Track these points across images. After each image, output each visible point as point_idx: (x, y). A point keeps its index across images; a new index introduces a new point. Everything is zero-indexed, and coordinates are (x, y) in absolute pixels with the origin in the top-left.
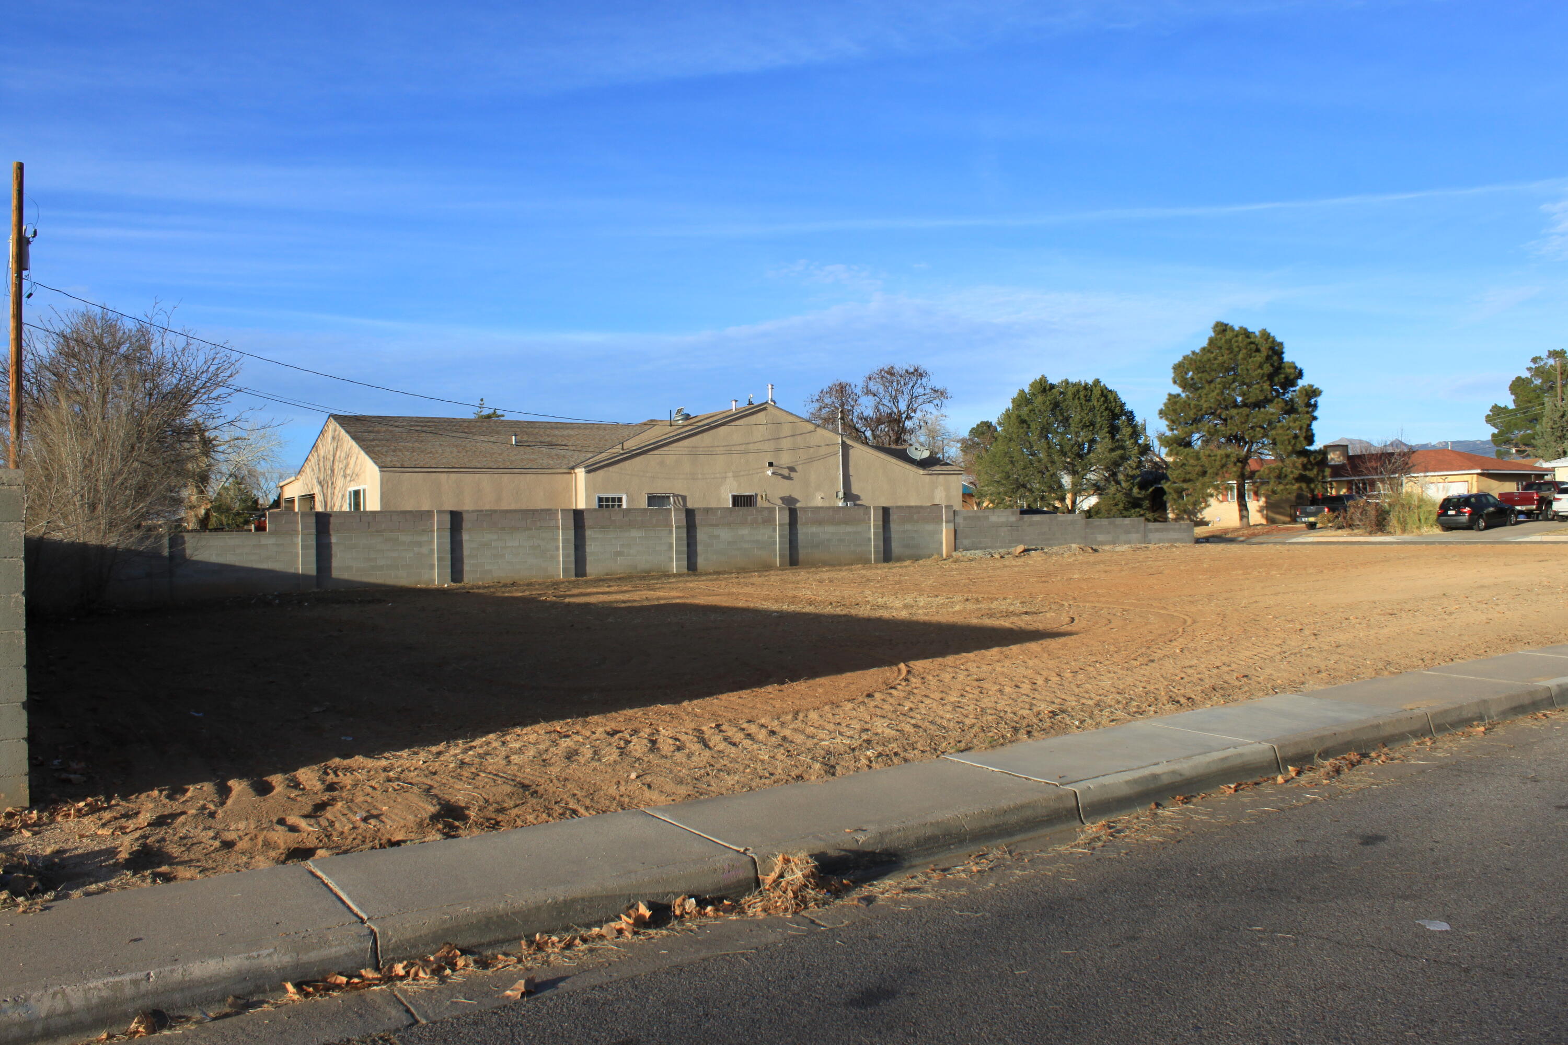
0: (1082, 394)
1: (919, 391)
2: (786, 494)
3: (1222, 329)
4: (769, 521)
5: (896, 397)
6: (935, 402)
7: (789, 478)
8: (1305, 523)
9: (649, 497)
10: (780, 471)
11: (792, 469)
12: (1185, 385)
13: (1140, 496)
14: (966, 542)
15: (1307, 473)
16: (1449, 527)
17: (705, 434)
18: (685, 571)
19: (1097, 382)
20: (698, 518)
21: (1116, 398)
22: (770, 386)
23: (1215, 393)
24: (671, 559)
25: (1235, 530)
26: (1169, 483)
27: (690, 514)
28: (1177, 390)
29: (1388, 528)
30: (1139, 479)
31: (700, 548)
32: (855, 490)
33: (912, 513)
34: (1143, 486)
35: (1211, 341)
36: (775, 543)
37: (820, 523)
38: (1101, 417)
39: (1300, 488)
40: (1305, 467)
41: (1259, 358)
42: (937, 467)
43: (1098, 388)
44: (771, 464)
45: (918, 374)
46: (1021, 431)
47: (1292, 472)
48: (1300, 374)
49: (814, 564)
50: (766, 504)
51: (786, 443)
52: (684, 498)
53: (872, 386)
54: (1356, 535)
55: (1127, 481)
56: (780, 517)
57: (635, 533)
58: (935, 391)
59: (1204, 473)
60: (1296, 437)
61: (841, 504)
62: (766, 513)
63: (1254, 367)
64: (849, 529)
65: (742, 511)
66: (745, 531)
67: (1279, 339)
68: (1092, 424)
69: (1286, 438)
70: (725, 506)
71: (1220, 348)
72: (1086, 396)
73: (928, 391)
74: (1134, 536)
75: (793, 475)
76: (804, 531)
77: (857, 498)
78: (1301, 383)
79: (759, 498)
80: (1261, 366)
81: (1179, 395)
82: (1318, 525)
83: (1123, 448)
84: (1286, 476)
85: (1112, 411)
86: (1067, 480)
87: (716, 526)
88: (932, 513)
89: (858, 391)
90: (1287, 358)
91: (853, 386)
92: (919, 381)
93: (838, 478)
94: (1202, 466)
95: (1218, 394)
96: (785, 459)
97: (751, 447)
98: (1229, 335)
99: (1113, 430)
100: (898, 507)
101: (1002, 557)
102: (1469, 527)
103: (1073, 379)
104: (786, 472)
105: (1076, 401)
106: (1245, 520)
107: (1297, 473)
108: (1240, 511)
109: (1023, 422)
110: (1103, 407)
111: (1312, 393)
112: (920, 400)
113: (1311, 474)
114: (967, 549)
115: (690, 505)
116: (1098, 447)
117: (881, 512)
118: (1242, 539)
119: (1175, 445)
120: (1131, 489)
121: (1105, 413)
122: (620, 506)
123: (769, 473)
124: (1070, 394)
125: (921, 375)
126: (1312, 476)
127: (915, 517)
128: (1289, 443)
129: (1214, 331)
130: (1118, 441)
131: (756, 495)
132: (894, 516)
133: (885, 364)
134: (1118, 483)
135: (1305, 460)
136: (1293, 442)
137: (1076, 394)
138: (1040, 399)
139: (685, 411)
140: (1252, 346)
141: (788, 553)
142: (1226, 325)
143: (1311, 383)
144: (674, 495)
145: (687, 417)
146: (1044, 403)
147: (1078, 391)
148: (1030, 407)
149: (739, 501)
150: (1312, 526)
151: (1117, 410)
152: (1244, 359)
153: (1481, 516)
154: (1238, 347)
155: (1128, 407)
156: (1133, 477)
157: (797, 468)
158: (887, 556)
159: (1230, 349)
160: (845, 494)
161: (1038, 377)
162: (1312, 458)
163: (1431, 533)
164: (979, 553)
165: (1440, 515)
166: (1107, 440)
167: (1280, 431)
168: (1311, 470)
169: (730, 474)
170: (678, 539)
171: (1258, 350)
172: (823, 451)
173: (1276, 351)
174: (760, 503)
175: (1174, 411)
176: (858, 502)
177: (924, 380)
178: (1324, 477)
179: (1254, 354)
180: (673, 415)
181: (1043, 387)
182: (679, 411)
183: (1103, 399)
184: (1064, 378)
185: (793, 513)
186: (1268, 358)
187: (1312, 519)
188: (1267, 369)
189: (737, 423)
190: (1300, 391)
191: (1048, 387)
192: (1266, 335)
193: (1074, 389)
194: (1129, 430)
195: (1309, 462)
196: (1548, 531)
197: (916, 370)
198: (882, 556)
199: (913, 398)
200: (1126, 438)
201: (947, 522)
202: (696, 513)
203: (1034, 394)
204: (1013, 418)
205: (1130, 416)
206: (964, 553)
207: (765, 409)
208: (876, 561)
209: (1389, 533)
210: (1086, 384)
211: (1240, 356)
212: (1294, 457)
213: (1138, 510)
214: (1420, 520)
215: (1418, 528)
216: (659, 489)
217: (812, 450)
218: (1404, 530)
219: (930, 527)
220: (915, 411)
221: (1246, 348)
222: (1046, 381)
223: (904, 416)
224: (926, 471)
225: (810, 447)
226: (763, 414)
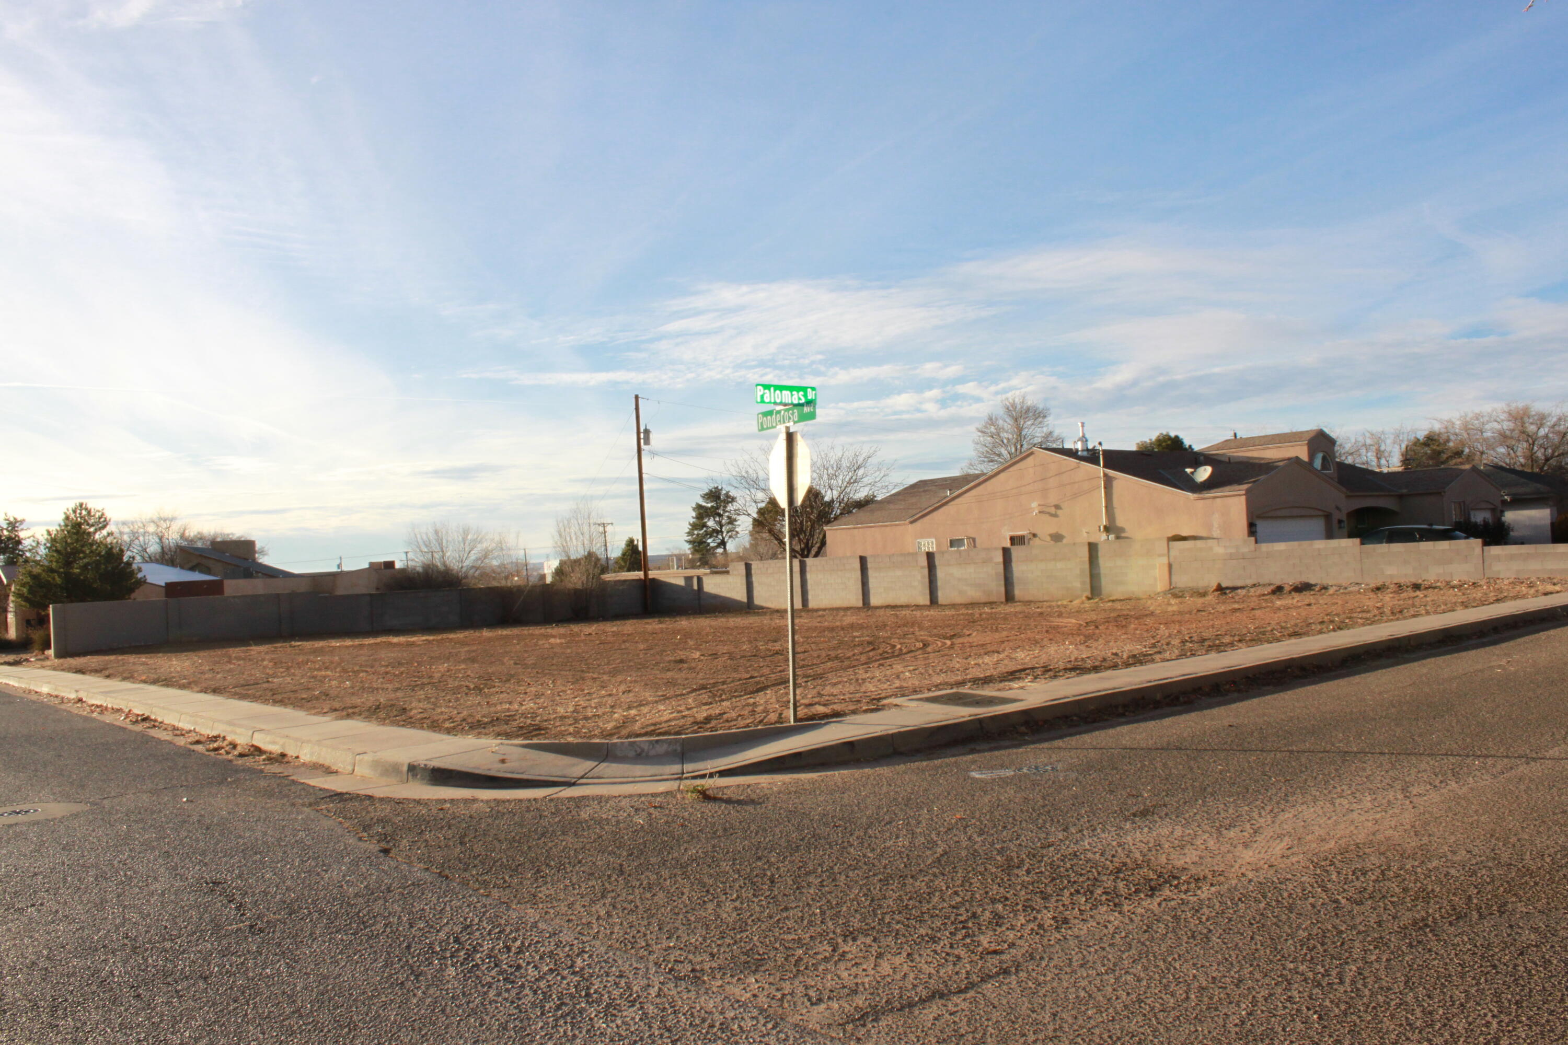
2: (1053, 531)
4: (988, 560)
7: (1055, 516)
9: (951, 541)
10: (1047, 510)
11: (1057, 507)
14: (1185, 578)
17: (988, 483)
18: (927, 602)
20: (937, 560)
27: (930, 557)
31: (940, 584)
32: (1120, 522)
37: (1032, 560)
44: (1039, 504)
51: (1050, 483)
56: (995, 556)
62: (985, 553)
64: (1059, 565)
66: (971, 570)
75: (1059, 512)
76: (1018, 569)
77: (1122, 530)
79: (1032, 537)
87: (951, 565)
93: (1100, 512)
96: (1052, 498)
97: (1023, 489)
104: (1053, 510)
117: (1086, 548)
123: (1037, 512)
127: (1127, 551)
131: (1029, 534)
132: (1102, 552)
141: (1003, 590)
144: (968, 538)
149: (1015, 540)
157: (1062, 505)
158: (1096, 593)
160: (1107, 527)
169: (1007, 516)
170: (923, 577)
172: (1086, 486)
176: (1122, 535)
185: (1007, 553)
189: (1011, 469)
198: (1089, 592)
201: (1162, 555)
202: (936, 555)
207: (1032, 453)
216: (957, 533)
217: (1074, 486)
219: (1143, 562)
224: (1196, 496)
225: (1074, 483)
226: (1031, 457)
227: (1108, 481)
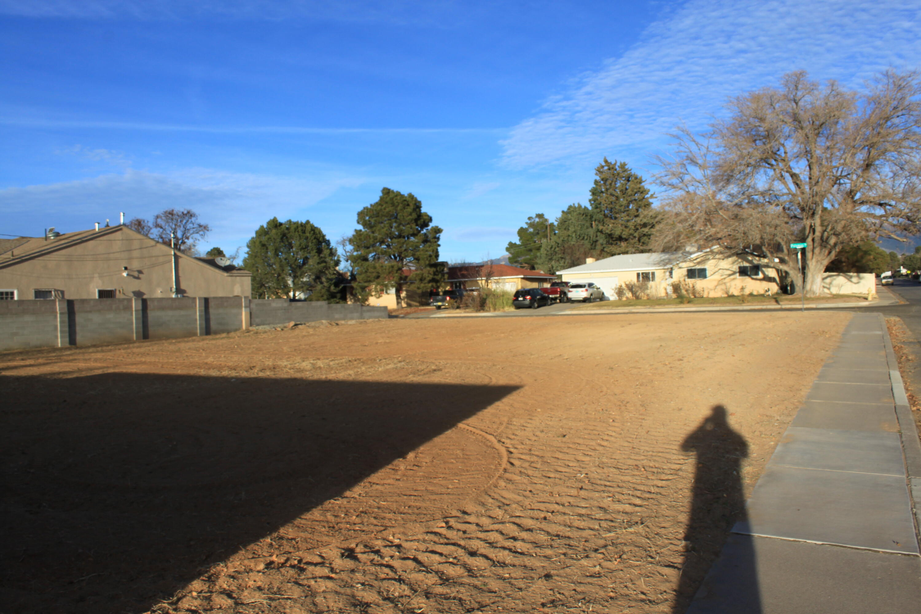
0: (300, 229)
1: (189, 226)
2: (136, 289)
3: (387, 192)
4: (128, 308)
5: (175, 229)
6: (201, 233)
7: (138, 278)
8: (435, 306)
9: (35, 292)
10: (132, 273)
11: (140, 272)
12: (364, 225)
13: (335, 291)
14: (258, 320)
15: (436, 277)
16: (519, 306)
17: (78, 246)
18: (67, 345)
19: (308, 222)
20: (77, 307)
21: (320, 232)
22: (122, 214)
23: (385, 229)
24: (56, 337)
25: (395, 310)
26: (356, 283)
27: (70, 304)
28: (360, 227)
29: (486, 308)
30: (334, 281)
31: (78, 329)
32: (183, 286)
33: (223, 301)
34: (336, 285)
35: (381, 199)
36: (132, 324)
37: (163, 308)
38: (312, 243)
39: (432, 286)
40: (435, 274)
41: (409, 209)
42: (235, 272)
43: (309, 225)
44: (126, 268)
45: (189, 215)
46: (263, 251)
47: (428, 276)
48: (430, 219)
49: (160, 338)
50: (122, 296)
51: (136, 254)
52: (63, 292)
53: (159, 221)
54: (468, 312)
55: (327, 282)
56: (135, 305)
57: (28, 318)
58: (200, 226)
59: (378, 277)
60: (430, 256)
61: (174, 296)
62: (125, 303)
63: (407, 214)
64: (183, 313)
65: (108, 301)
66: (110, 316)
67: (419, 199)
68: (307, 247)
69: (425, 256)
70: (93, 297)
71: (387, 203)
72: (302, 230)
73: (195, 226)
74: (356, 315)
75: (141, 276)
76: (152, 315)
77: (186, 292)
78: (431, 225)
79: (117, 292)
80: (411, 214)
81: (361, 231)
82: (443, 307)
83: (325, 262)
84: (425, 279)
85: (318, 240)
86: (290, 282)
87: (90, 312)
88: (235, 301)
89: (150, 224)
90: (423, 210)
91: (146, 222)
92: (190, 220)
93: (172, 278)
94: (378, 273)
95: (387, 230)
96: (135, 265)
97: (112, 256)
98: (391, 196)
99: (319, 251)
100: (214, 298)
101: (282, 330)
102: (530, 307)
103: (294, 220)
104: (136, 274)
105: (297, 233)
106: (400, 305)
107: (431, 277)
108: (397, 299)
109: (263, 245)
110: (313, 237)
111: (438, 231)
112: (191, 232)
113: (438, 277)
114: (258, 325)
115: (67, 297)
116: (311, 262)
117: (203, 301)
118: (402, 315)
119: (359, 261)
120: (330, 287)
121: (314, 241)
122: (12, 298)
123: (125, 274)
124: (292, 229)
125: (191, 216)
126: (438, 279)
127: (225, 304)
128: (427, 259)
129: (383, 193)
130: (322, 257)
131: (116, 290)
132: (212, 304)
133: (168, 208)
134: (322, 283)
135: (433, 269)
136: (429, 259)
137: (296, 229)
138: (274, 231)
139: (57, 230)
140: (405, 202)
141: (141, 330)
142: (389, 190)
143: (437, 225)
144: (56, 290)
145: (57, 235)
146: (277, 234)
147: (297, 227)
148: (267, 236)
149: (104, 294)
150: (439, 308)
151: (321, 239)
152: (401, 210)
153: (535, 301)
154: (397, 202)
155: (327, 238)
156: (331, 280)
157: (144, 271)
158: (208, 331)
159: (393, 204)
160: (177, 289)
161: (272, 218)
162: (438, 269)
163: (510, 310)
164: (267, 328)
165: (514, 300)
166: (316, 257)
167: (422, 253)
168: (437, 275)
169: (96, 275)
170: (62, 322)
171: (408, 205)
172: (161, 259)
173: (418, 206)
174: (118, 295)
175: (360, 239)
176: (185, 295)
177: (193, 219)
178: (444, 279)
179: (406, 207)
180: (47, 233)
181: (275, 224)
182: (51, 230)
183: (312, 232)
184: (288, 219)
185: (145, 302)
186: (414, 210)
187: (440, 304)
188: (414, 216)
189: (101, 238)
190: (431, 229)
191: (278, 224)
192: (411, 196)
193: (295, 226)
194: (328, 251)
195: (437, 271)
196: (572, 309)
197: (188, 212)
198: (204, 331)
199: (186, 230)
200: (327, 256)
201: (246, 307)
202: (75, 303)
203: (270, 228)
204: (257, 243)
205: (328, 243)
206: (257, 327)
207: (121, 229)
208: (201, 334)
209: (487, 311)
210: (302, 223)
211: (399, 208)
212: (428, 268)
213: (335, 299)
214: (503, 303)
215: (503, 308)
216: (43, 286)
217: (154, 259)
218: (495, 310)
219: (234, 311)
220: (188, 238)
221: (402, 203)
222: (277, 221)
223: (180, 241)
224: (228, 274)
225: (152, 257)
226: (119, 233)
227: (176, 257)
